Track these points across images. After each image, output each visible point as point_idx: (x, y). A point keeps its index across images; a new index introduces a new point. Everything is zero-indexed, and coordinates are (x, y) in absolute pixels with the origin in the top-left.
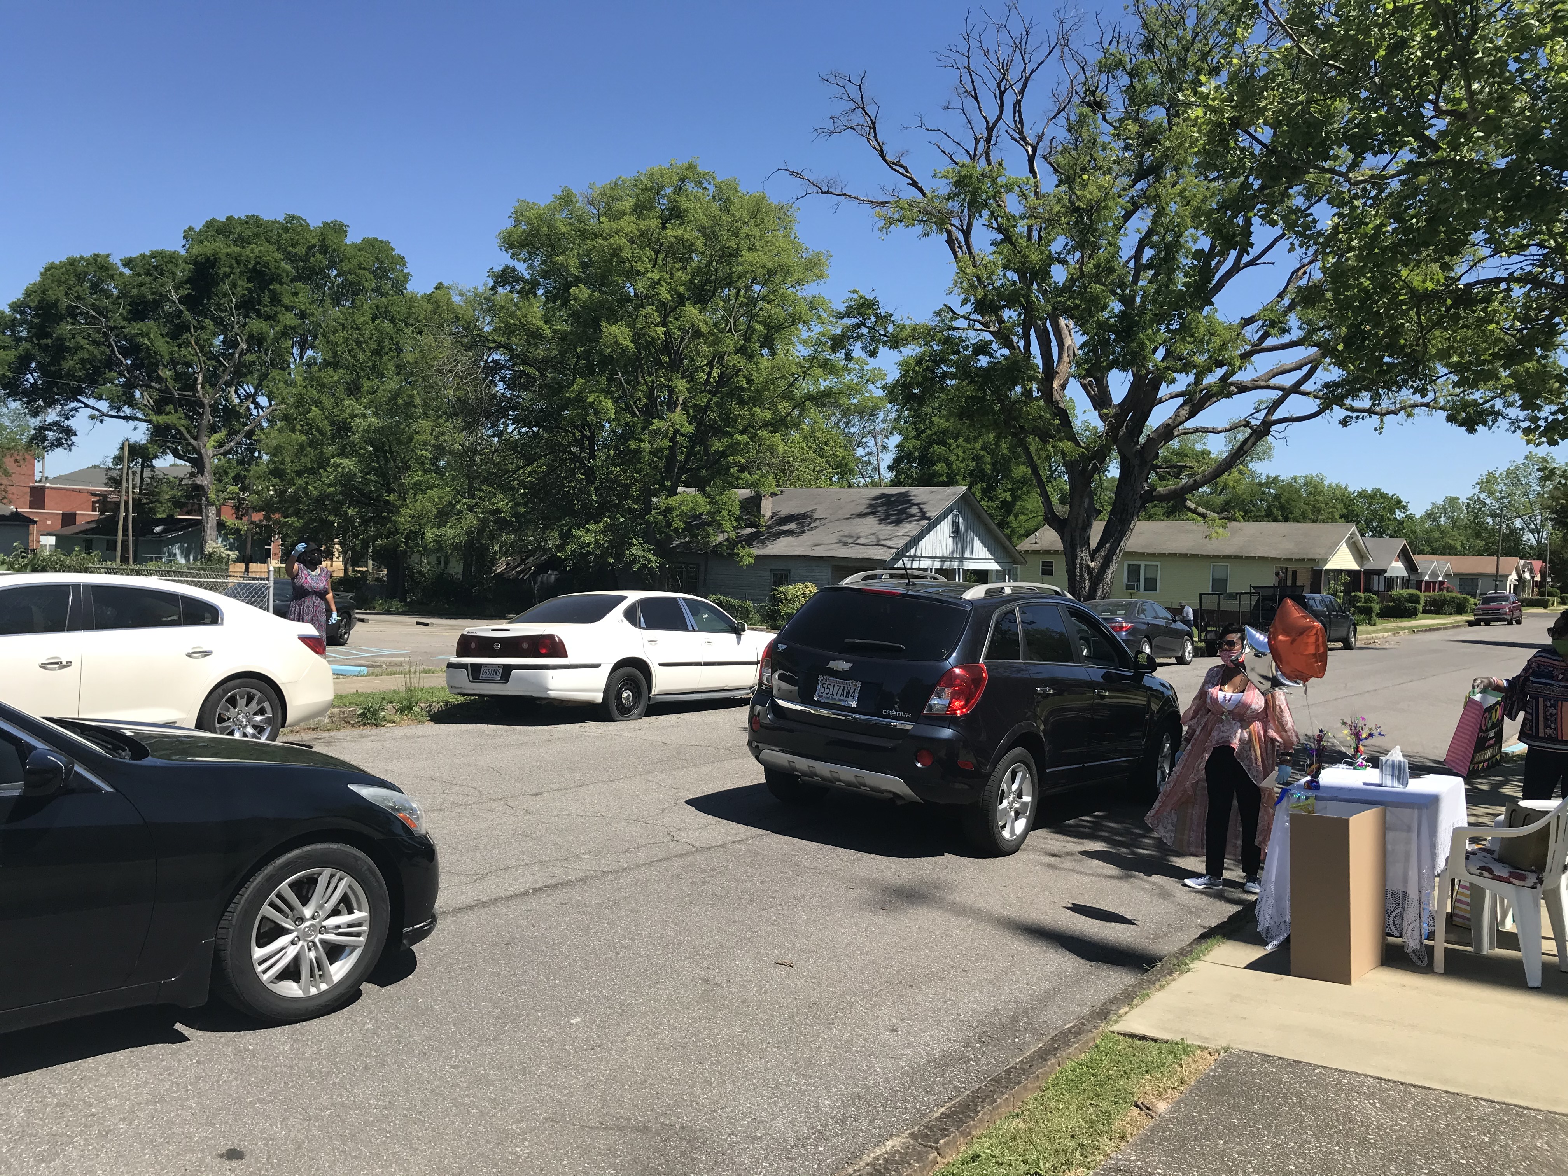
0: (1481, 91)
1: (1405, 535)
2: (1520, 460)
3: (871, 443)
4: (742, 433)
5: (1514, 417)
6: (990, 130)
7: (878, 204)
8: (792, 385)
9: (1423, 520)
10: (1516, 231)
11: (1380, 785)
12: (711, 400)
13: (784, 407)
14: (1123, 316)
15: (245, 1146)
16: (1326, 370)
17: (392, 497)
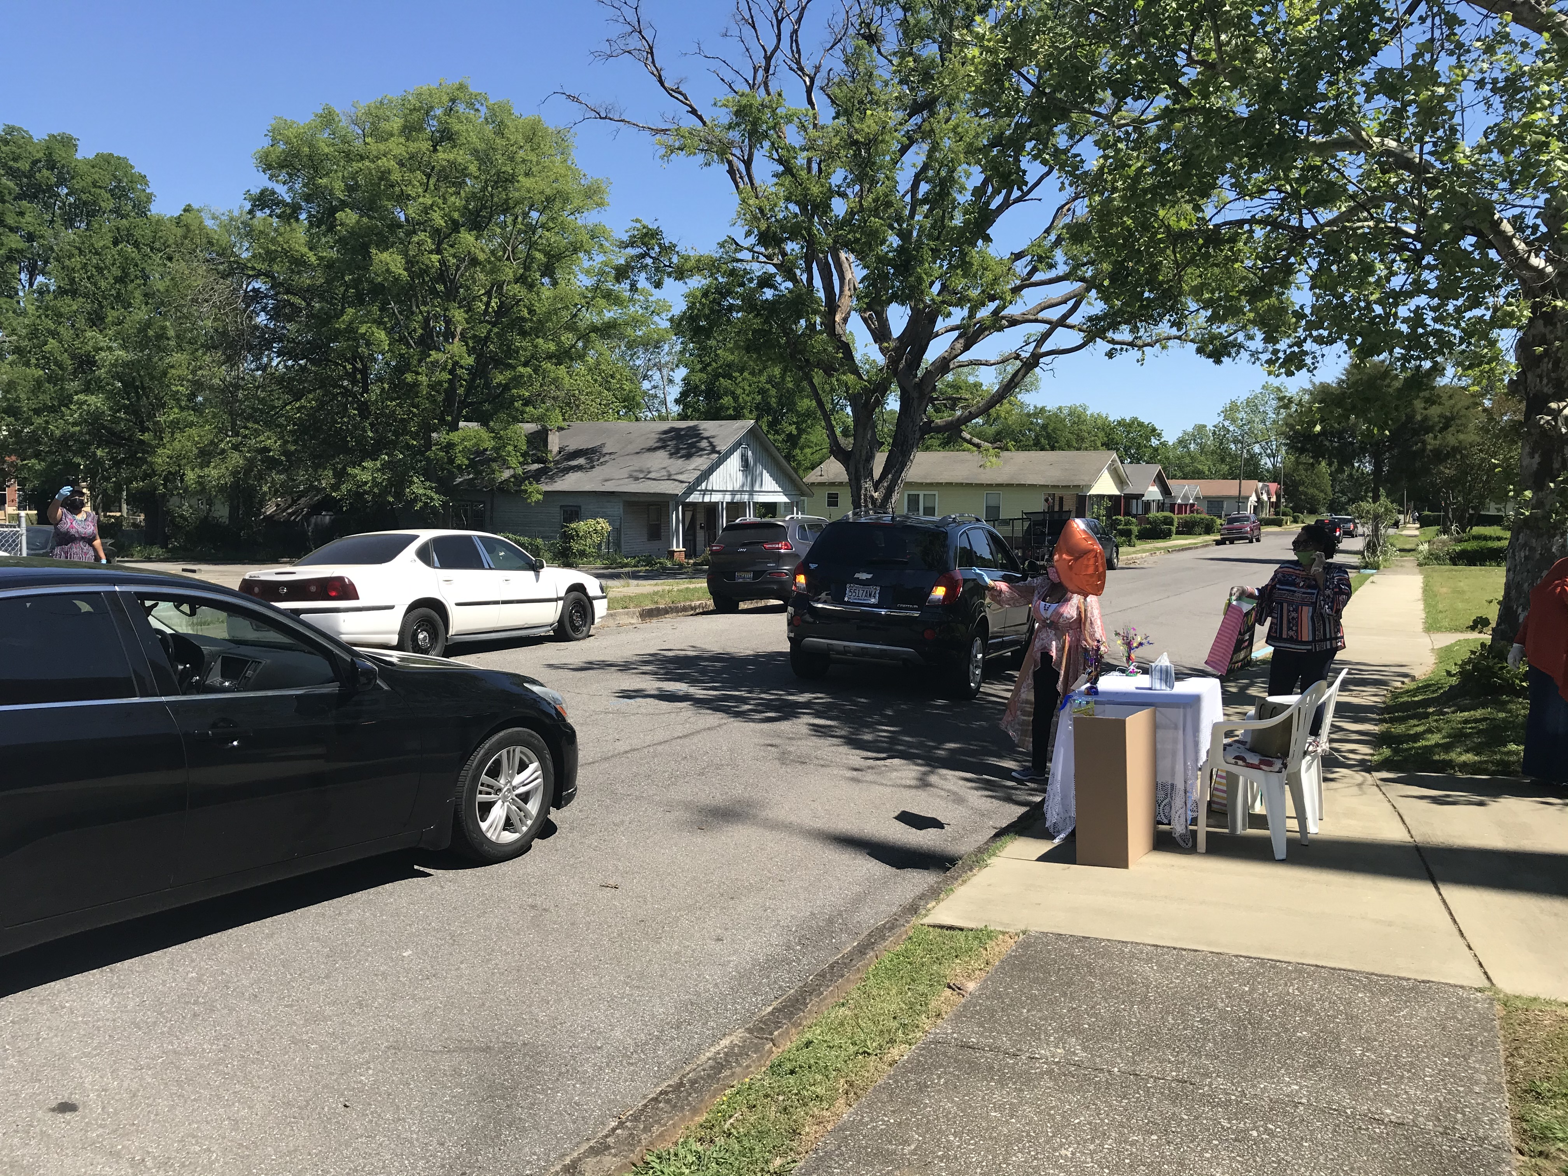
0: (1228, 43)
1: (1160, 461)
2: (1258, 390)
3: (657, 376)
4: (525, 365)
5: (1254, 349)
6: (768, 59)
7: (657, 131)
8: (575, 315)
9: (1174, 447)
10: (1258, 177)
11: (1150, 689)
12: (491, 330)
13: (568, 338)
14: (901, 250)
15: (76, 1098)
16: (1089, 304)
17: (146, 437)
